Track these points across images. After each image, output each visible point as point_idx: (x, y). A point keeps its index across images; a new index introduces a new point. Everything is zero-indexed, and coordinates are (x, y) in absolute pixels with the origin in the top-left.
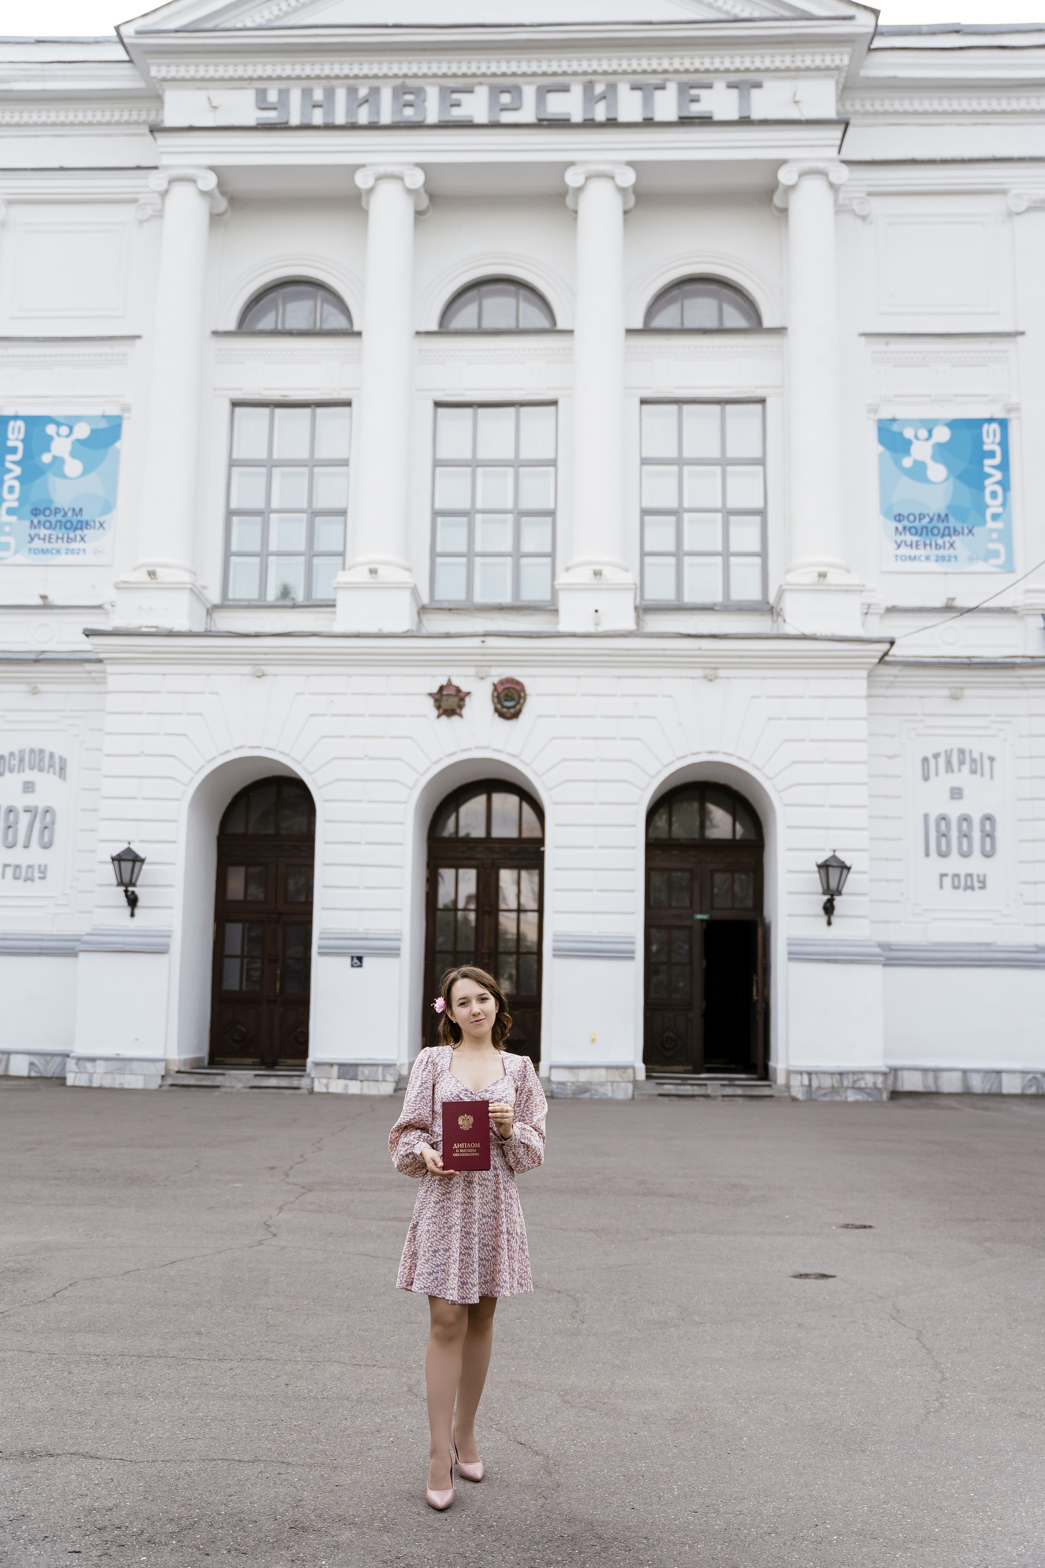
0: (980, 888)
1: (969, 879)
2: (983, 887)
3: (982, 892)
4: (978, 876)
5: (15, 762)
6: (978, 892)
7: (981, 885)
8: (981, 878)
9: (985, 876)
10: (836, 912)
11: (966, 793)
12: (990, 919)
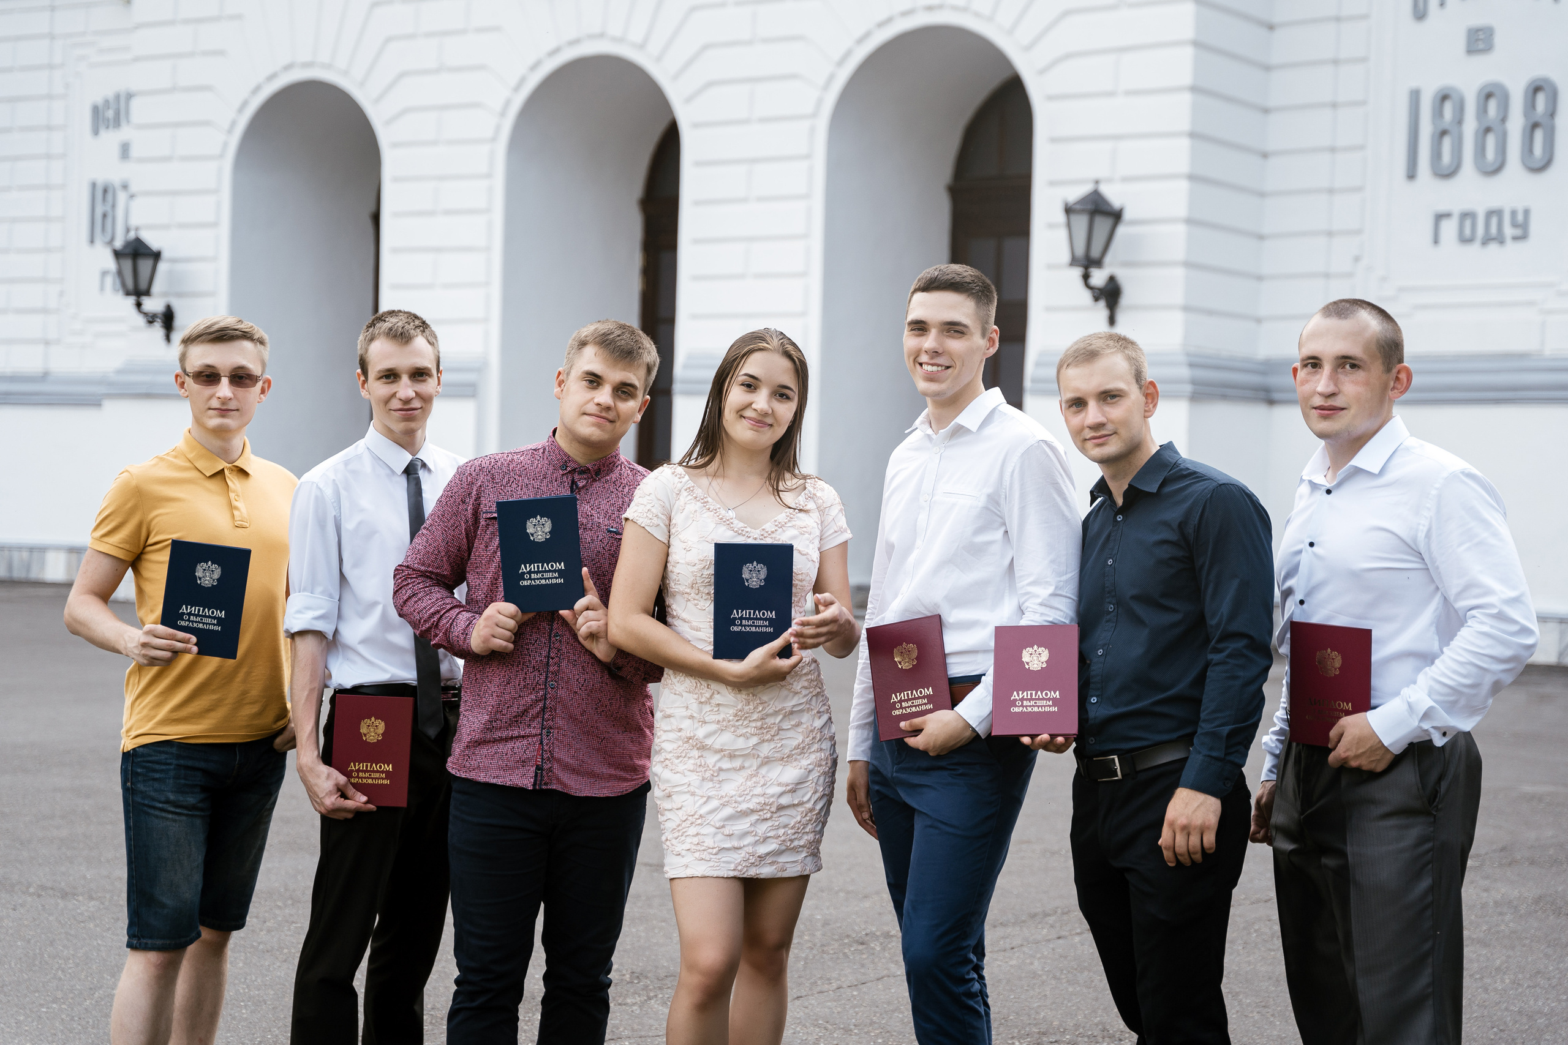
0: (1515, 238)
1: (1494, 221)
2: (1523, 237)
3: (1520, 246)
4: (1514, 213)
5: (110, 114)
6: (1512, 248)
7: (1518, 232)
8: (1520, 218)
9: (1527, 212)
10: (1125, 300)
11: (1498, 39)
12: (1531, 304)
